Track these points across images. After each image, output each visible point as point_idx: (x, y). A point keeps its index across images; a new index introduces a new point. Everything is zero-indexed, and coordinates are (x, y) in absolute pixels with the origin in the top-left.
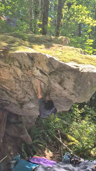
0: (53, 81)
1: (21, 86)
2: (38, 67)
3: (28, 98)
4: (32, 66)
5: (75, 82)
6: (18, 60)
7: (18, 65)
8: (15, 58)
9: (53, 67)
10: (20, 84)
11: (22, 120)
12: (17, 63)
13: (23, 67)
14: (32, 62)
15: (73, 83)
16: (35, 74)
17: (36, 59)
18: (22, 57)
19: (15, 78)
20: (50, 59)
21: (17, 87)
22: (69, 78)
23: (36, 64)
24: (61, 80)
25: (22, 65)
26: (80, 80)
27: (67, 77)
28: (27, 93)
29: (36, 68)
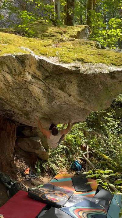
0: (52, 86)
1: (16, 94)
2: (30, 72)
3: (29, 107)
4: (23, 71)
5: (79, 87)
6: (7, 65)
7: (7, 70)
8: (3, 62)
9: (47, 71)
10: (14, 92)
11: (38, 133)
12: (6, 68)
13: (14, 73)
14: (22, 66)
15: (76, 88)
16: (27, 80)
17: (27, 62)
18: (11, 60)
19: (5, 85)
20: (41, 62)
21: (11, 96)
22: (71, 82)
23: (27, 68)
24: (61, 86)
25: (12, 70)
26: (86, 84)
27: (69, 81)
28: (26, 102)
29: (27, 73)
